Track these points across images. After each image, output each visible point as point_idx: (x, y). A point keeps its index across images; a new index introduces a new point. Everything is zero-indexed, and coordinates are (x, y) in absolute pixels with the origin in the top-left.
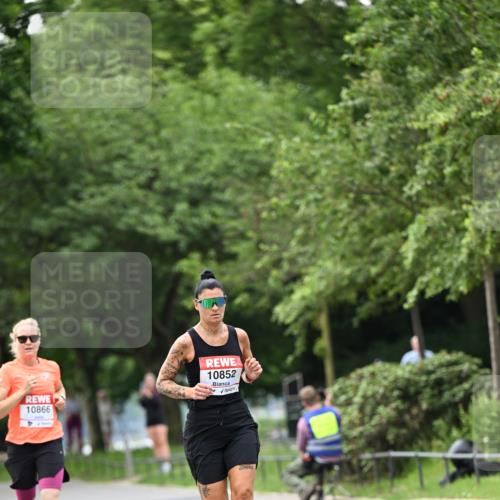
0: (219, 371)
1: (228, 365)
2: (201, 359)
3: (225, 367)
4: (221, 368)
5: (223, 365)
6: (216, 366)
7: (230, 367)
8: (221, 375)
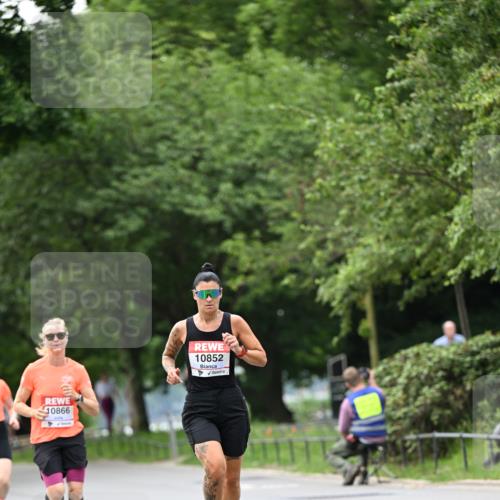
0: (206, 354)
1: (215, 349)
2: (191, 343)
3: (213, 351)
4: (208, 351)
5: (210, 349)
6: (203, 349)
7: (217, 351)
8: (208, 359)
